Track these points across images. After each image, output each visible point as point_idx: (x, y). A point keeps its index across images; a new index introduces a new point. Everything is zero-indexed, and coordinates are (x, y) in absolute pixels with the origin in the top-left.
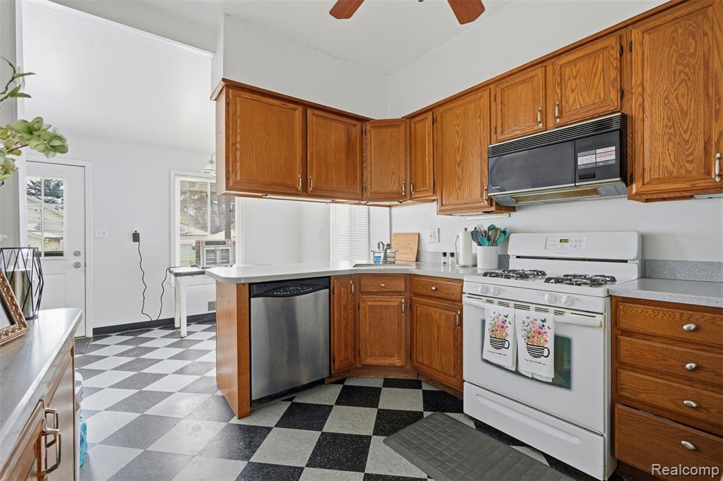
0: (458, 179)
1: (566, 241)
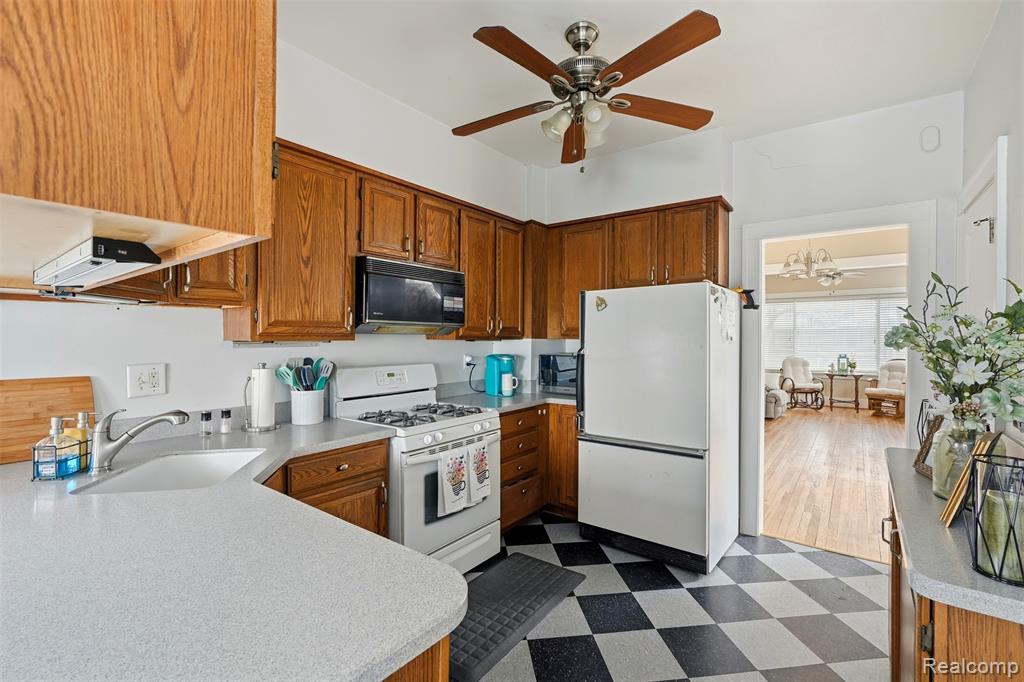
0: (304, 286)
1: (392, 375)
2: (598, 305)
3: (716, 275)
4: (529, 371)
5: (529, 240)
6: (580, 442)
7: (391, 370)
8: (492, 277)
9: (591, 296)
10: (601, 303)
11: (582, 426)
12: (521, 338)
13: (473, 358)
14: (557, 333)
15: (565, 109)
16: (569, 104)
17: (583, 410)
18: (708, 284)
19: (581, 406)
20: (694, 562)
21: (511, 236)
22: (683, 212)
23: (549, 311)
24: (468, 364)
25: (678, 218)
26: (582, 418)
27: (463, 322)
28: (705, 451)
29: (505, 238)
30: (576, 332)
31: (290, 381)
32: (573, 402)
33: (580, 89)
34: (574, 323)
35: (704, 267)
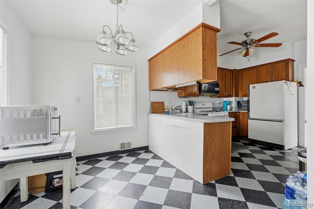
2: (253, 88)
3: (288, 78)
4: (234, 105)
5: (234, 74)
6: (249, 120)
7: (204, 103)
8: (225, 83)
9: (251, 86)
10: (254, 87)
11: (249, 116)
12: (232, 97)
13: (220, 102)
14: (242, 95)
15: (244, 49)
16: (245, 48)
17: (249, 112)
18: (284, 81)
19: (249, 111)
20: (280, 147)
21: (229, 73)
22: (278, 63)
23: (239, 91)
24: (219, 103)
25: (277, 65)
26: (249, 114)
27: (219, 93)
28: (283, 120)
29: (228, 74)
30: (247, 95)
31: (188, 104)
32: (247, 111)
33: (248, 45)
34: (246, 93)
35: (285, 77)
